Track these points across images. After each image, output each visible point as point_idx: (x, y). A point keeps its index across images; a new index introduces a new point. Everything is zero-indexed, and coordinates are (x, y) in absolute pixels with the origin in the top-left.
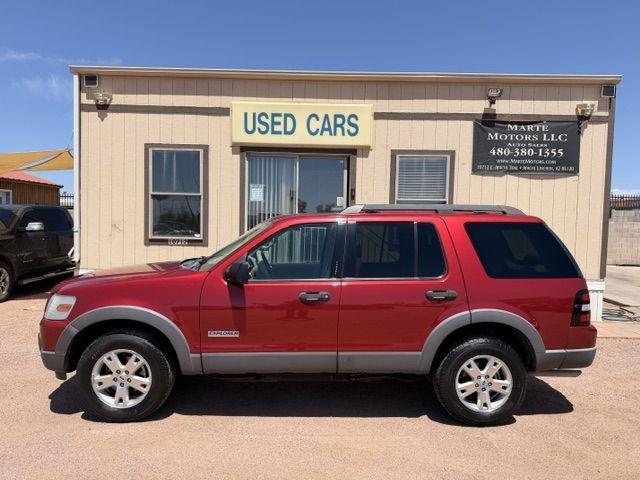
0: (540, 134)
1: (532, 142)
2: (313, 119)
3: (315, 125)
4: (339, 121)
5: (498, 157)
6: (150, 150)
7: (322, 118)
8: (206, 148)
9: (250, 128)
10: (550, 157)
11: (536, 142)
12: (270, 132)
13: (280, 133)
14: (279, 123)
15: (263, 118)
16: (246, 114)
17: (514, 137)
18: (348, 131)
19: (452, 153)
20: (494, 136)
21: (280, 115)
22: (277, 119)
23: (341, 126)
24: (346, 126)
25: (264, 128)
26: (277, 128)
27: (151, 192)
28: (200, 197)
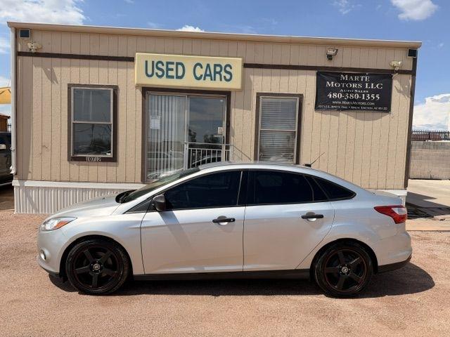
0: (364, 83)
1: (358, 90)
2: (198, 67)
3: (200, 72)
4: (218, 69)
5: (333, 99)
6: (72, 88)
7: (205, 67)
8: (116, 89)
9: (150, 72)
10: (371, 100)
11: (360, 89)
12: (165, 76)
13: (172, 77)
14: (172, 70)
15: (160, 65)
16: (146, 62)
17: (345, 85)
18: (225, 77)
19: (301, 96)
20: (331, 84)
21: (172, 63)
22: (170, 66)
23: (219, 73)
24: (223, 73)
25: (160, 73)
26: (170, 73)
27: (72, 121)
28: (111, 125)
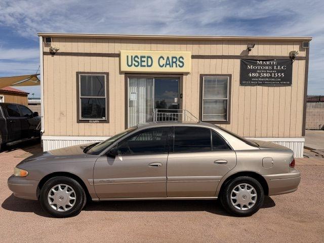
0: (273, 66)
1: (269, 70)
2: (161, 59)
3: (163, 62)
4: (174, 60)
5: (252, 77)
6: (80, 75)
7: (166, 59)
8: (107, 74)
9: (130, 64)
10: (278, 77)
11: (271, 70)
12: (140, 66)
13: (145, 66)
14: (144, 61)
15: (136, 59)
16: (128, 56)
17: (260, 68)
19: (230, 76)
20: (251, 67)
21: (144, 57)
22: (143, 59)
23: (175, 62)
24: (178, 63)
25: (136, 64)
26: (143, 64)
27: (80, 96)
28: (105, 98)
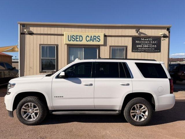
0: (150, 41)
1: (148, 43)
2: (88, 37)
4: (95, 38)
5: (138, 48)
6: (41, 46)
7: (90, 37)
9: (70, 40)
10: (153, 48)
12: (75, 41)
13: (78, 41)
14: (78, 38)
16: (68, 36)
17: (143, 42)
18: (97, 40)
19: (126, 47)
20: (137, 42)
21: (78, 36)
22: (77, 37)
23: (95, 39)
25: (73, 40)
27: (41, 58)
28: (55, 59)
